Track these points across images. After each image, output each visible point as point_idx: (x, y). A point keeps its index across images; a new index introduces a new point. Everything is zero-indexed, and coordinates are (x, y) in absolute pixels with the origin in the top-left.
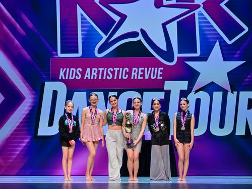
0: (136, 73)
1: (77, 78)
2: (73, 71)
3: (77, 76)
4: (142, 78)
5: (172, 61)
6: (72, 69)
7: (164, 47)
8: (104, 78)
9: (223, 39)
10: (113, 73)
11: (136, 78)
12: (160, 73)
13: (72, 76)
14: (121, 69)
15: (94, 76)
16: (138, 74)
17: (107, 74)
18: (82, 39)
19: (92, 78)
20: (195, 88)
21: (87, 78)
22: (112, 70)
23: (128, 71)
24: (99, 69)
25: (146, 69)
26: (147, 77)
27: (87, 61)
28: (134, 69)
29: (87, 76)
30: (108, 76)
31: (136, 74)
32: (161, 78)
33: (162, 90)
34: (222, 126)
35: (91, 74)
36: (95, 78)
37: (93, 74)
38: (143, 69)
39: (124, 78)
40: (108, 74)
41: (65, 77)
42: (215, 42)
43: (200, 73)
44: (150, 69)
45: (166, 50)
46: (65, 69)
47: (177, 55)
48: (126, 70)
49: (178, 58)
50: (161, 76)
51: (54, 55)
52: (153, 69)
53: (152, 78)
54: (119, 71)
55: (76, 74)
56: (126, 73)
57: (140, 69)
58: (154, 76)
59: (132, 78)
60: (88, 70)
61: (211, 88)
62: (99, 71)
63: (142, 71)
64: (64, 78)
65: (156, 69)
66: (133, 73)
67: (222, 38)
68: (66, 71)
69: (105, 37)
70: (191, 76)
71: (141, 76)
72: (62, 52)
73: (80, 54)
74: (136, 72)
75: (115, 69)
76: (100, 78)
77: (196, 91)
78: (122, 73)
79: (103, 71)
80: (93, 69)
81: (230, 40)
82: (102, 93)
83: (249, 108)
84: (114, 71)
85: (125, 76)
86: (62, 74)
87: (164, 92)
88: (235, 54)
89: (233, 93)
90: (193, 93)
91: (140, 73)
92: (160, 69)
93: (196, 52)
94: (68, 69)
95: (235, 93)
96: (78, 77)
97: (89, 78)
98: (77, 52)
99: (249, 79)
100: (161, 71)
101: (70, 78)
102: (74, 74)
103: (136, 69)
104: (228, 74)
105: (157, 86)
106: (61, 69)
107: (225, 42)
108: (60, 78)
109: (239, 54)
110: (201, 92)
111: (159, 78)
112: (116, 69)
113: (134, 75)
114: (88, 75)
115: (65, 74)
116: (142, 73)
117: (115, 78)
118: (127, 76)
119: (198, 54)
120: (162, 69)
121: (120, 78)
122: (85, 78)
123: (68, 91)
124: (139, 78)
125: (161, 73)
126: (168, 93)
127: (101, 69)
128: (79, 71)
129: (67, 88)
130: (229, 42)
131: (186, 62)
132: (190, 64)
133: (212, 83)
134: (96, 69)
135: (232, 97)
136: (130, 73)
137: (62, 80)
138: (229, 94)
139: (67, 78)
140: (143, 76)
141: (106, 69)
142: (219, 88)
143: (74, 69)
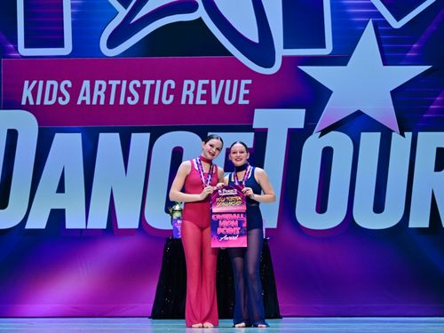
0: (192, 92)
1: (61, 102)
2: (52, 86)
3: (60, 99)
4: (204, 102)
5: (270, 64)
6: (49, 83)
7: (252, 34)
8: (122, 102)
9: (382, 17)
10: (141, 90)
11: (191, 102)
12: (243, 91)
13: (50, 99)
14: (159, 82)
15: (99, 97)
16: (195, 93)
17: (128, 94)
18: (73, 15)
19: (95, 102)
20: (320, 125)
21: (84, 102)
22: (139, 85)
23: (173, 86)
24: (110, 82)
25: (213, 82)
26: (215, 100)
27: (85, 65)
28: (186, 82)
29: (84, 98)
30: (129, 99)
31: (190, 93)
32: (247, 102)
33: (249, 129)
34: (379, 207)
35: (93, 93)
36: (102, 102)
37: (96, 92)
38: (207, 82)
39: (165, 102)
40: (129, 92)
41: (35, 100)
42: (365, 24)
43: (332, 92)
44: (222, 82)
45: (257, 42)
46: (34, 82)
47: (280, 52)
48: (169, 85)
49: (285, 58)
50: (246, 97)
51: (10, 50)
52: (228, 82)
53: (227, 101)
54: (153, 87)
55: (60, 94)
56: (170, 91)
57: (201, 82)
58: (230, 98)
59: (183, 102)
60: (86, 84)
61: (355, 124)
62: (109, 87)
63: (204, 87)
64: (32, 103)
65: (236, 82)
66: (185, 92)
67: (379, 15)
68: (37, 86)
69: (123, 12)
70: (312, 97)
71: (203, 97)
72: (27, 46)
73: (67, 49)
74: (193, 88)
75: (145, 82)
76: (112, 102)
77: (324, 132)
78: (160, 92)
79: (119, 88)
80: (97, 83)
81: (398, 19)
82: (118, 134)
83: (438, 168)
84: (144, 87)
85: (168, 98)
86: (27, 93)
87: (253, 134)
88: (408, 50)
89: (404, 136)
90: (316, 135)
91: (201, 92)
92: (244, 82)
93: (323, 46)
94: (41, 83)
95: (409, 135)
96: (64, 99)
97: (88, 103)
98: (61, 44)
99: (438, 104)
100: (247, 87)
101: (47, 102)
102: (54, 92)
103: (192, 83)
104: (393, 93)
105: (238, 119)
106: (27, 83)
107: (386, 23)
108: (24, 102)
109: (416, 50)
110: (333, 132)
111: (242, 101)
112: (148, 83)
113: (188, 96)
114: (85, 95)
115: (34, 92)
116: (205, 92)
117: (146, 102)
118: (172, 97)
119: (328, 50)
120: (249, 82)
121: (156, 102)
122: (79, 103)
123: (40, 130)
124: (199, 102)
125: (247, 92)
126: (261, 136)
127: (114, 83)
128: (66, 86)
129: (39, 125)
130: (397, 24)
131: (301, 67)
132: (311, 70)
133: (359, 113)
134: (103, 83)
135: (400, 144)
136: (177, 92)
137: (27, 108)
138: (396, 137)
139: (38, 102)
140: (207, 97)
141: (125, 82)
142: (372, 125)
143: (55, 83)
